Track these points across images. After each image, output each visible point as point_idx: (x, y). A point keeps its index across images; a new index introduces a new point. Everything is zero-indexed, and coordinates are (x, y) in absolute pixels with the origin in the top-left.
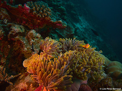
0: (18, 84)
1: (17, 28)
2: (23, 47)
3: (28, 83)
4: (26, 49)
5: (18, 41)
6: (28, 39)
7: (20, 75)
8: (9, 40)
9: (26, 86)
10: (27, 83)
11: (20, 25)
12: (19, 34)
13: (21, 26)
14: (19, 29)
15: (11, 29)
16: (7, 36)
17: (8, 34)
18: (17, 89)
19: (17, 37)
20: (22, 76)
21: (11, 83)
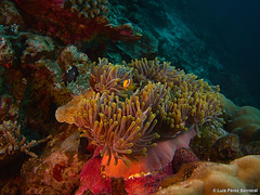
0: (47, 156)
1: (38, 43)
2: (52, 82)
3: (69, 154)
4: (59, 85)
5: (43, 68)
6: (62, 65)
7: (50, 140)
8: (24, 67)
9: (66, 158)
10: (67, 153)
11: (45, 35)
12: (44, 54)
13: (47, 38)
14: (43, 44)
15: (28, 46)
16: (19, 60)
17: (22, 54)
18: (47, 165)
19: (40, 61)
20: (54, 140)
21: (33, 155)
